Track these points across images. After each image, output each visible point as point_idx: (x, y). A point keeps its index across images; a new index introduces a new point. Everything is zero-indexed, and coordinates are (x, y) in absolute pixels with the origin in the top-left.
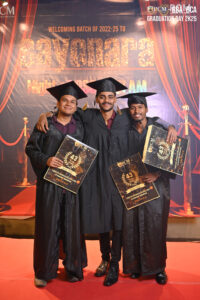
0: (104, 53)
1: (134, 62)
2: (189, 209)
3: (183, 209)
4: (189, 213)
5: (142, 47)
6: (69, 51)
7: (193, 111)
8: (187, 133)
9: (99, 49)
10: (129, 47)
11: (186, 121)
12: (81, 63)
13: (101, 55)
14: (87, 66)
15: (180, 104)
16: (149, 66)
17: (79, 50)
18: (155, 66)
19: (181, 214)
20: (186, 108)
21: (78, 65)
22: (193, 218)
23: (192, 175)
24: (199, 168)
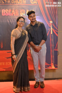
1: (28, 2)
2: (53, 66)
3: (50, 66)
4: (53, 67)
7: (54, 23)
8: (52, 33)
11: (51, 28)
14: (7, 3)
15: (49, 21)
16: (35, 4)
19: (50, 68)
20: (51, 22)
21: (3, 3)
22: (54, 69)
23: (54, 51)
24: (57, 48)
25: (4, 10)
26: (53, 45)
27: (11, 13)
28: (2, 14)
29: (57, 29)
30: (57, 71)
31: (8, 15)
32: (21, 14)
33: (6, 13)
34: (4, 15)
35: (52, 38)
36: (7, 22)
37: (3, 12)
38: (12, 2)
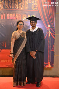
0: (18, 4)
1: (30, 8)
2: (50, 65)
5: (33, 2)
6: (5, 2)
7: (52, 27)
8: (49, 36)
9: (17, 2)
10: (28, 2)
11: (49, 31)
12: (9, 7)
13: (17, 4)
14: (11, 8)
15: (47, 25)
16: (36, 10)
17: (9, 2)
18: (38, 10)
19: (47, 66)
20: (49, 26)
21: (8, 8)
22: (51, 68)
23: (51, 51)
24: (53, 49)
25: (9, 14)
26: (50, 47)
27: (15, 17)
28: (7, 18)
29: (54, 32)
30: (53, 69)
31: (12, 18)
32: (23, 18)
33: (10, 17)
34: (9, 19)
35: (49, 40)
36: (11, 25)
37: (7, 16)
38: (16, 8)
